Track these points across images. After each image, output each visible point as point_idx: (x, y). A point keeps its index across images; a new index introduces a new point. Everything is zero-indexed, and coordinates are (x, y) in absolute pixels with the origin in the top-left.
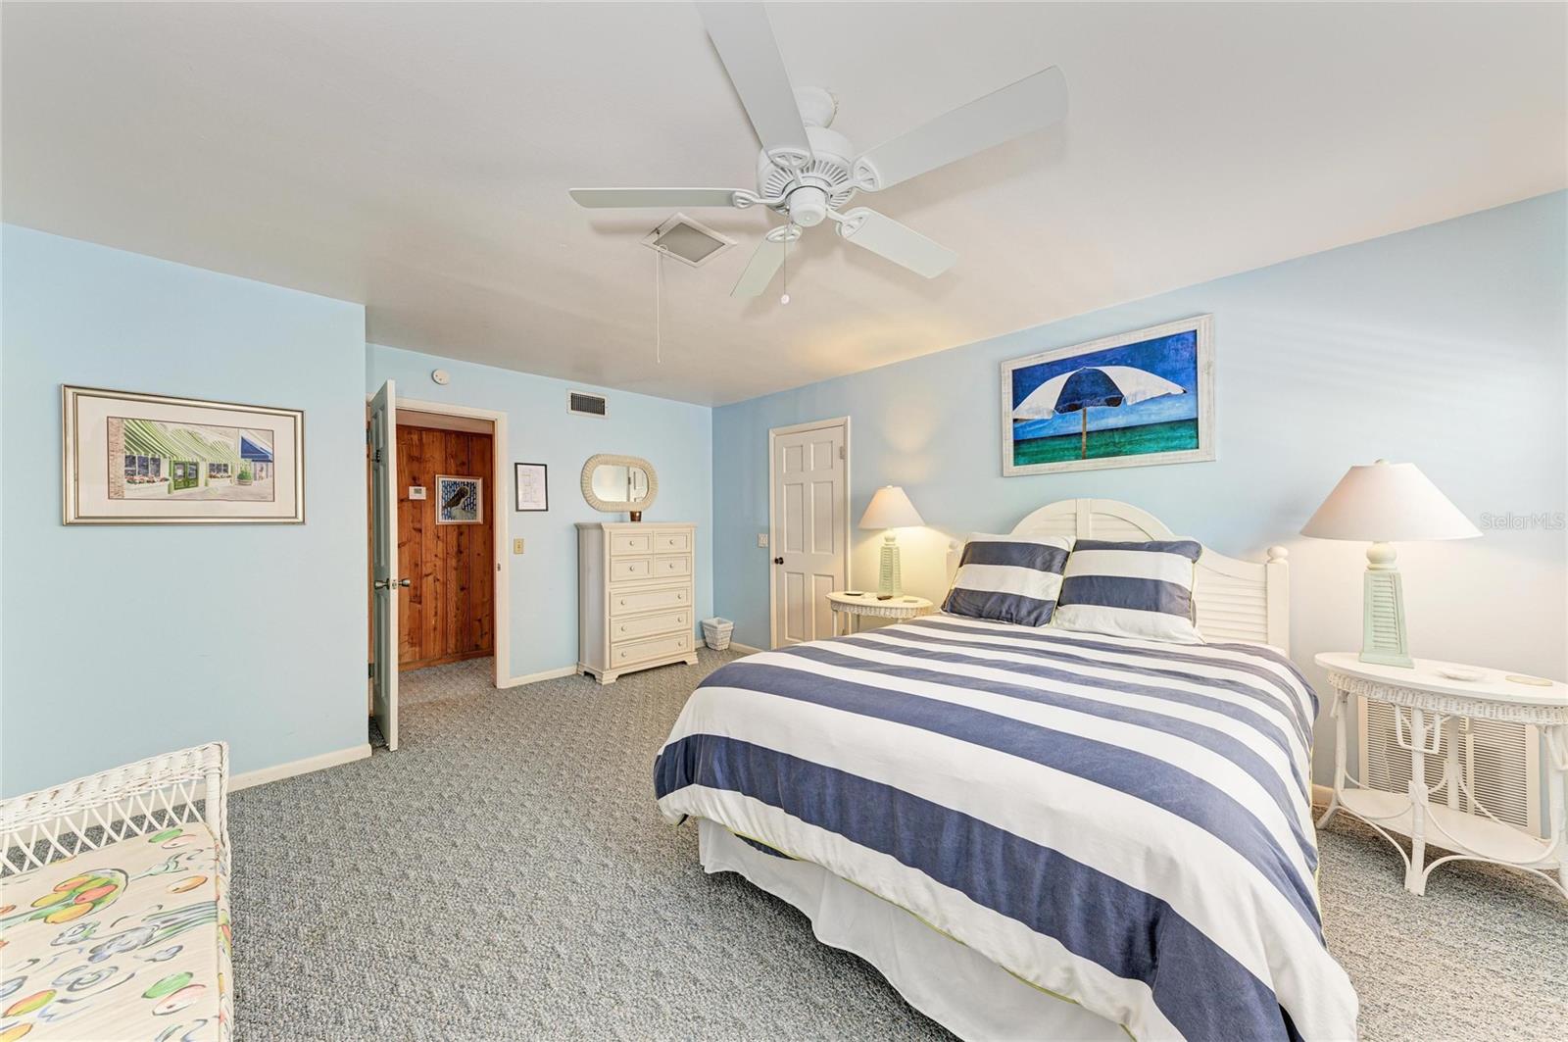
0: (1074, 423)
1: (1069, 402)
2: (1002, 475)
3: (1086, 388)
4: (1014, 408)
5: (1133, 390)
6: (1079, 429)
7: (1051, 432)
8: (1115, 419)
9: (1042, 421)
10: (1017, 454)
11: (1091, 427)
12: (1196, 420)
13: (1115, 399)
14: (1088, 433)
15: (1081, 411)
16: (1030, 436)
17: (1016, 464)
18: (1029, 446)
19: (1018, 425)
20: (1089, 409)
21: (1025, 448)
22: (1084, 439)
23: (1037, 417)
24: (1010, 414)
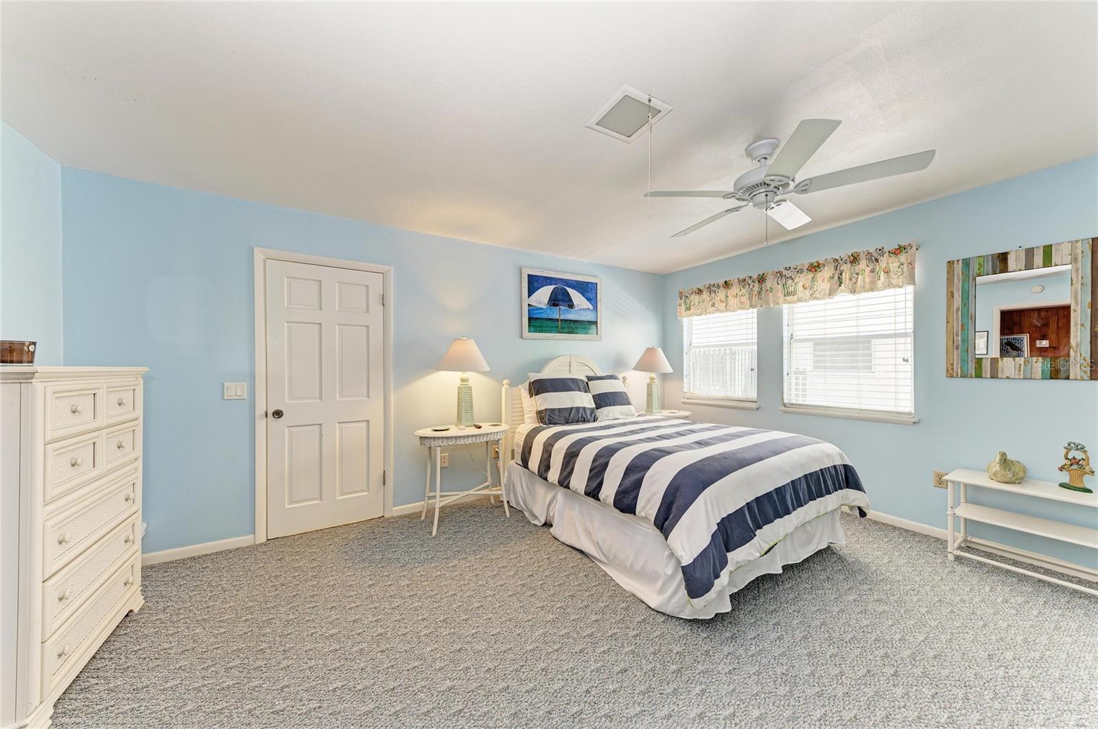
0: (555, 313)
1: (554, 301)
2: (522, 337)
3: (560, 297)
4: (529, 297)
5: (578, 303)
6: (557, 317)
7: (546, 316)
8: (571, 316)
9: (541, 309)
10: (529, 326)
11: (562, 317)
12: (597, 322)
13: (571, 306)
14: (561, 320)
15: (558, 307)
16: (536, 316)
17: (529, 331)
18: (537, 322)
19: (530, 308)
20: (562, 307)
21: (534, 323)
22: (560, 323)
23: (540, 306)
24: (526, 300)
